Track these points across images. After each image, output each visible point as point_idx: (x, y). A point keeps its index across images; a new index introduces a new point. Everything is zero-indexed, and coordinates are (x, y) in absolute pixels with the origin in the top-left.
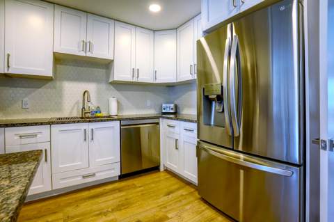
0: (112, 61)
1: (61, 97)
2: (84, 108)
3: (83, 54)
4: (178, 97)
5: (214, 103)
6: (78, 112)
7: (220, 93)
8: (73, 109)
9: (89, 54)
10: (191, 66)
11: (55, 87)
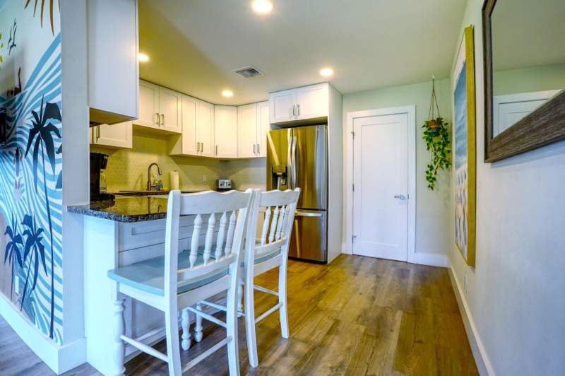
0: (181, 134)
1: (126, 169)
2: (149, 181)
3: (156, 127)
4: (235, 173)
5: (279, 179)
6: (142, 186)
7: (285, 172)
8: (137, 182)
9: (161, 128)
10: (254, 145)
11: (120, 158)
